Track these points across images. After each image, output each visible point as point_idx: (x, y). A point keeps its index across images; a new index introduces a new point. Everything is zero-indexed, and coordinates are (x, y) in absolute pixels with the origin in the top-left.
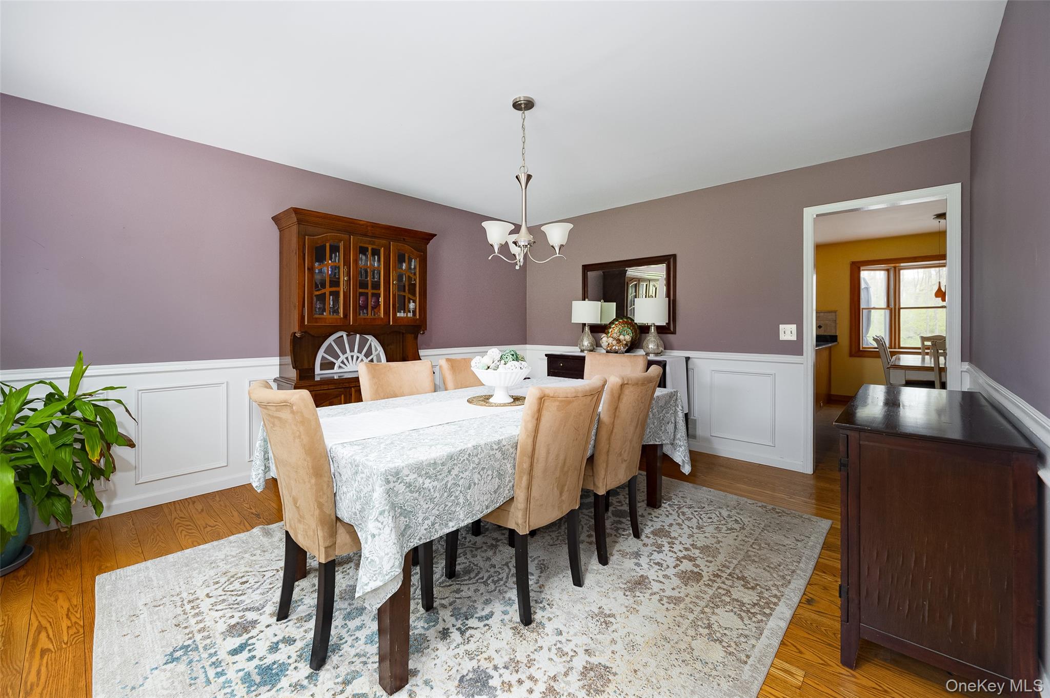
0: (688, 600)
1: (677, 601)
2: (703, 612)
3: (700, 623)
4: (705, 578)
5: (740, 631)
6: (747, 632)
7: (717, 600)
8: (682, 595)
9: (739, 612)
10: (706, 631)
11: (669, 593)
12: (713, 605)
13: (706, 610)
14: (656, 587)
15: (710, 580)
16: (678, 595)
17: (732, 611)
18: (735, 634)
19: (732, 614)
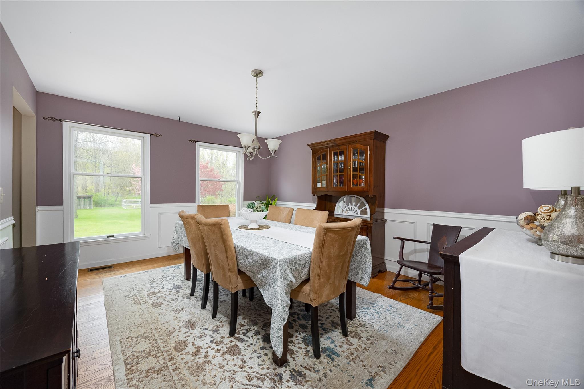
0: (166, 338)
1: (170, 334)
2: (154, 340)
3: (150, 336)
4: (174, 353)
5: (132, 347)
6: (129, 349)
7: (156, 349)
8: (171, 337)
9: (141, 353)
10: (145, 336)
11: (176, 333)
12: (154, 345)
13: (154, 342)
14: (184, 330)
15: (171, 354)
16: (173, 335)
17: (144, 351)
18: (133, 344)
19: (143, 349)
